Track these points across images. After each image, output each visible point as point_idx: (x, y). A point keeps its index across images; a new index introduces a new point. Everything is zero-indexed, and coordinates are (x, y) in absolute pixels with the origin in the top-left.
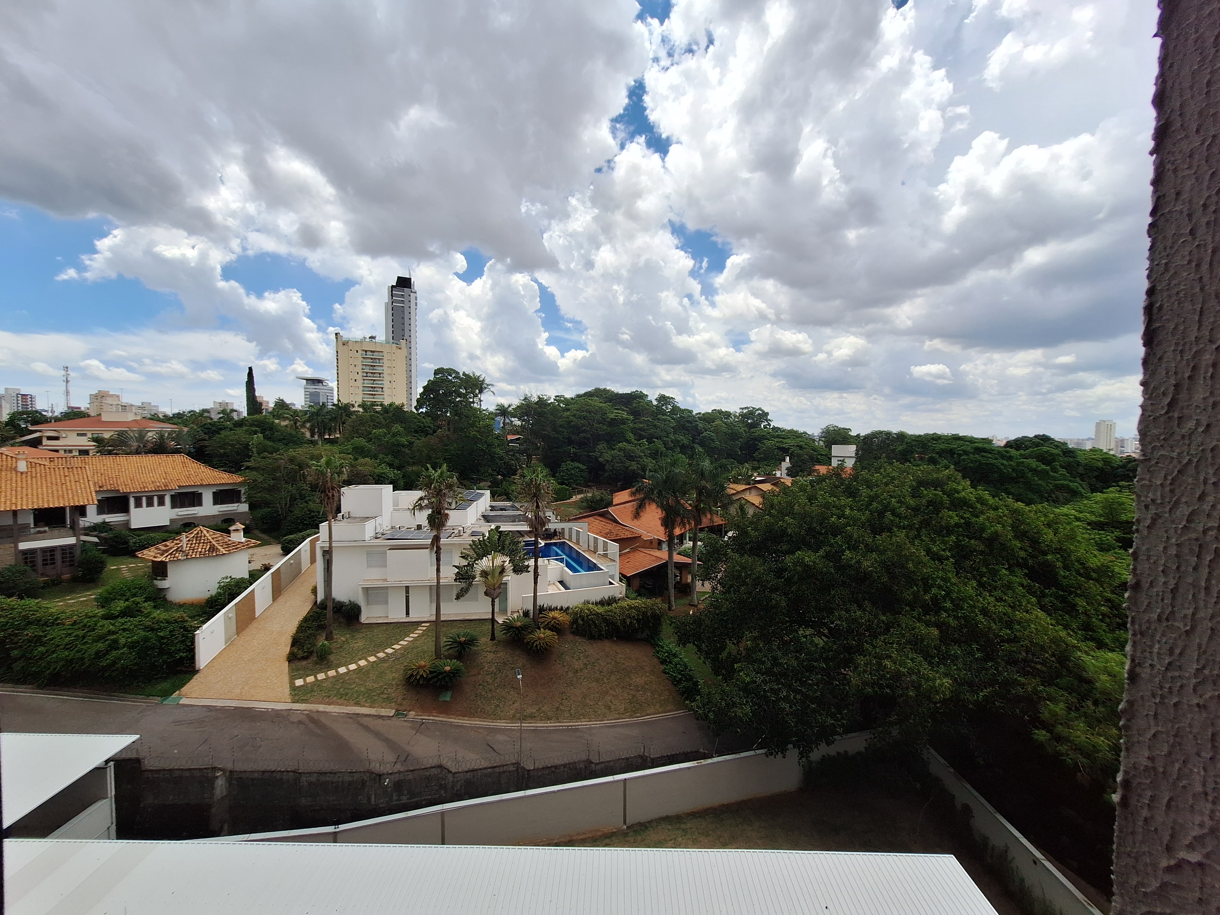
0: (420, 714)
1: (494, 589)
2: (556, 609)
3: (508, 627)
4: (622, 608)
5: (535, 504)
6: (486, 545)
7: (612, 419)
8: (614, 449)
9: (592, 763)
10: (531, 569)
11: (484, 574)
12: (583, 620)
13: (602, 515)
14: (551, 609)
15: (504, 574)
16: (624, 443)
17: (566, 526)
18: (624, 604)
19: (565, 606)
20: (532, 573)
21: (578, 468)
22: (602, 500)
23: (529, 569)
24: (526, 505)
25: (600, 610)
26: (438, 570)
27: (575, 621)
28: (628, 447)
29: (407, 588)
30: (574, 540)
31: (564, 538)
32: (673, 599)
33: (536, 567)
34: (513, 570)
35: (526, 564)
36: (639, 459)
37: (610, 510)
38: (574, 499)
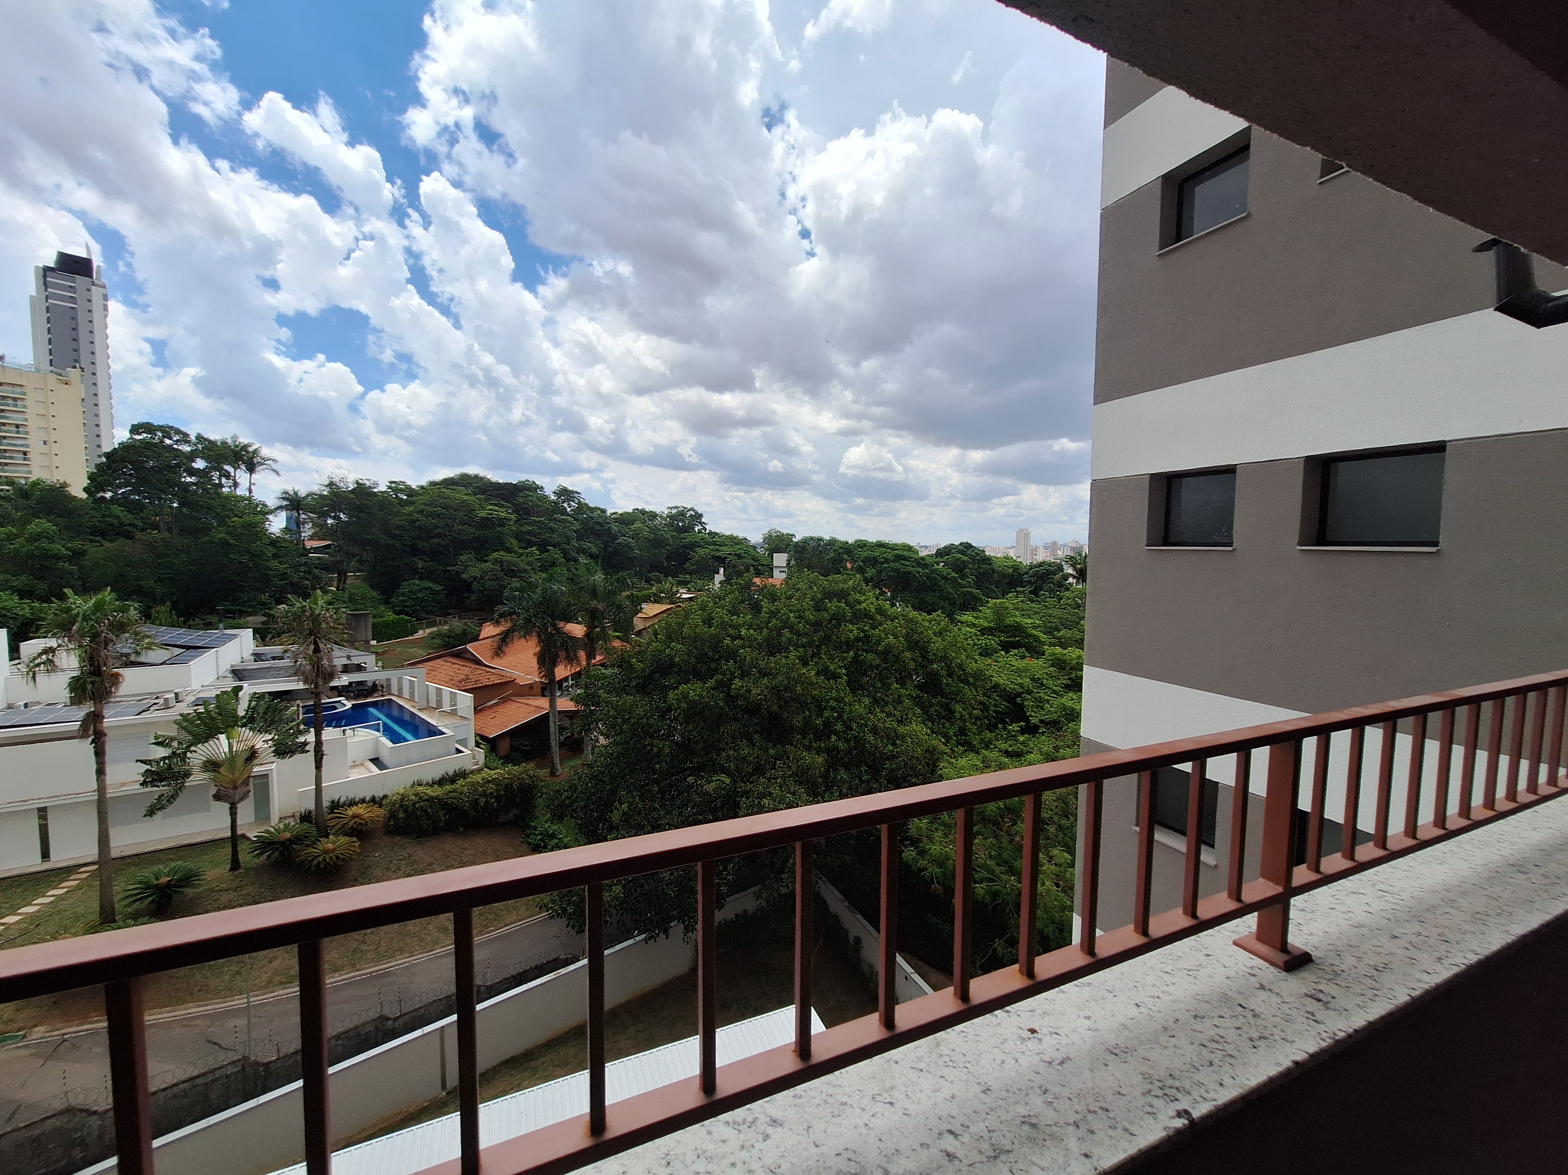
0: (59, 1025)
1: (235, 788)
2: (363, 801)
3: (265, 844)
4: (473, 784)
5: (312, 647)
6: (213, 719)
7: (483, 518)
8: (486, 561)
9: (388, 1019)
10: (311, 747)
11: (212, 765)
12: (406, 811)
13: (458, 655)
14: (352, 803)
15: (256, 761)
16: (502, 553)
17: (392, 675)
18: (478, 778)
19: (379, 794)
20: (312, 754)
21: (429, 588)
22: (465, 633)
23: (307, 748)
24: (294, 648)
25: (436, 791)
26: (100, 772)
27: (392, 815)
28: (508, 557)
29: (42, 812)
30: (406, 694)
31: (390, 694)
32: (557, 760)
33: (319, 743)
34: (274, 752)
35: (302, 739)
36: (523, 575)
37: (469, 647)
38: (421, 634)
